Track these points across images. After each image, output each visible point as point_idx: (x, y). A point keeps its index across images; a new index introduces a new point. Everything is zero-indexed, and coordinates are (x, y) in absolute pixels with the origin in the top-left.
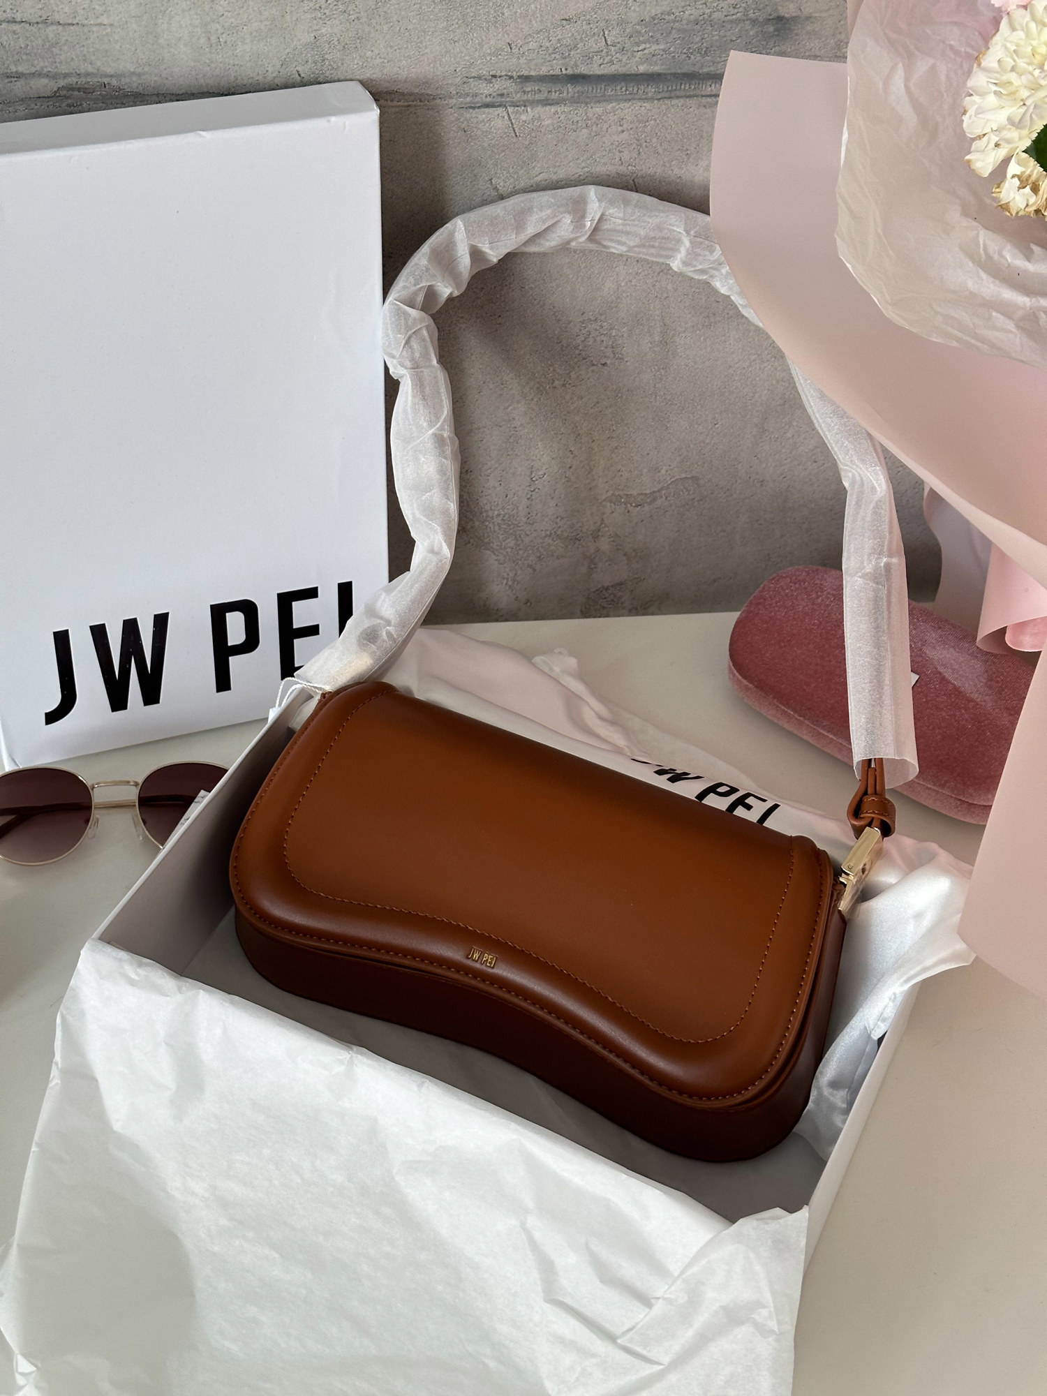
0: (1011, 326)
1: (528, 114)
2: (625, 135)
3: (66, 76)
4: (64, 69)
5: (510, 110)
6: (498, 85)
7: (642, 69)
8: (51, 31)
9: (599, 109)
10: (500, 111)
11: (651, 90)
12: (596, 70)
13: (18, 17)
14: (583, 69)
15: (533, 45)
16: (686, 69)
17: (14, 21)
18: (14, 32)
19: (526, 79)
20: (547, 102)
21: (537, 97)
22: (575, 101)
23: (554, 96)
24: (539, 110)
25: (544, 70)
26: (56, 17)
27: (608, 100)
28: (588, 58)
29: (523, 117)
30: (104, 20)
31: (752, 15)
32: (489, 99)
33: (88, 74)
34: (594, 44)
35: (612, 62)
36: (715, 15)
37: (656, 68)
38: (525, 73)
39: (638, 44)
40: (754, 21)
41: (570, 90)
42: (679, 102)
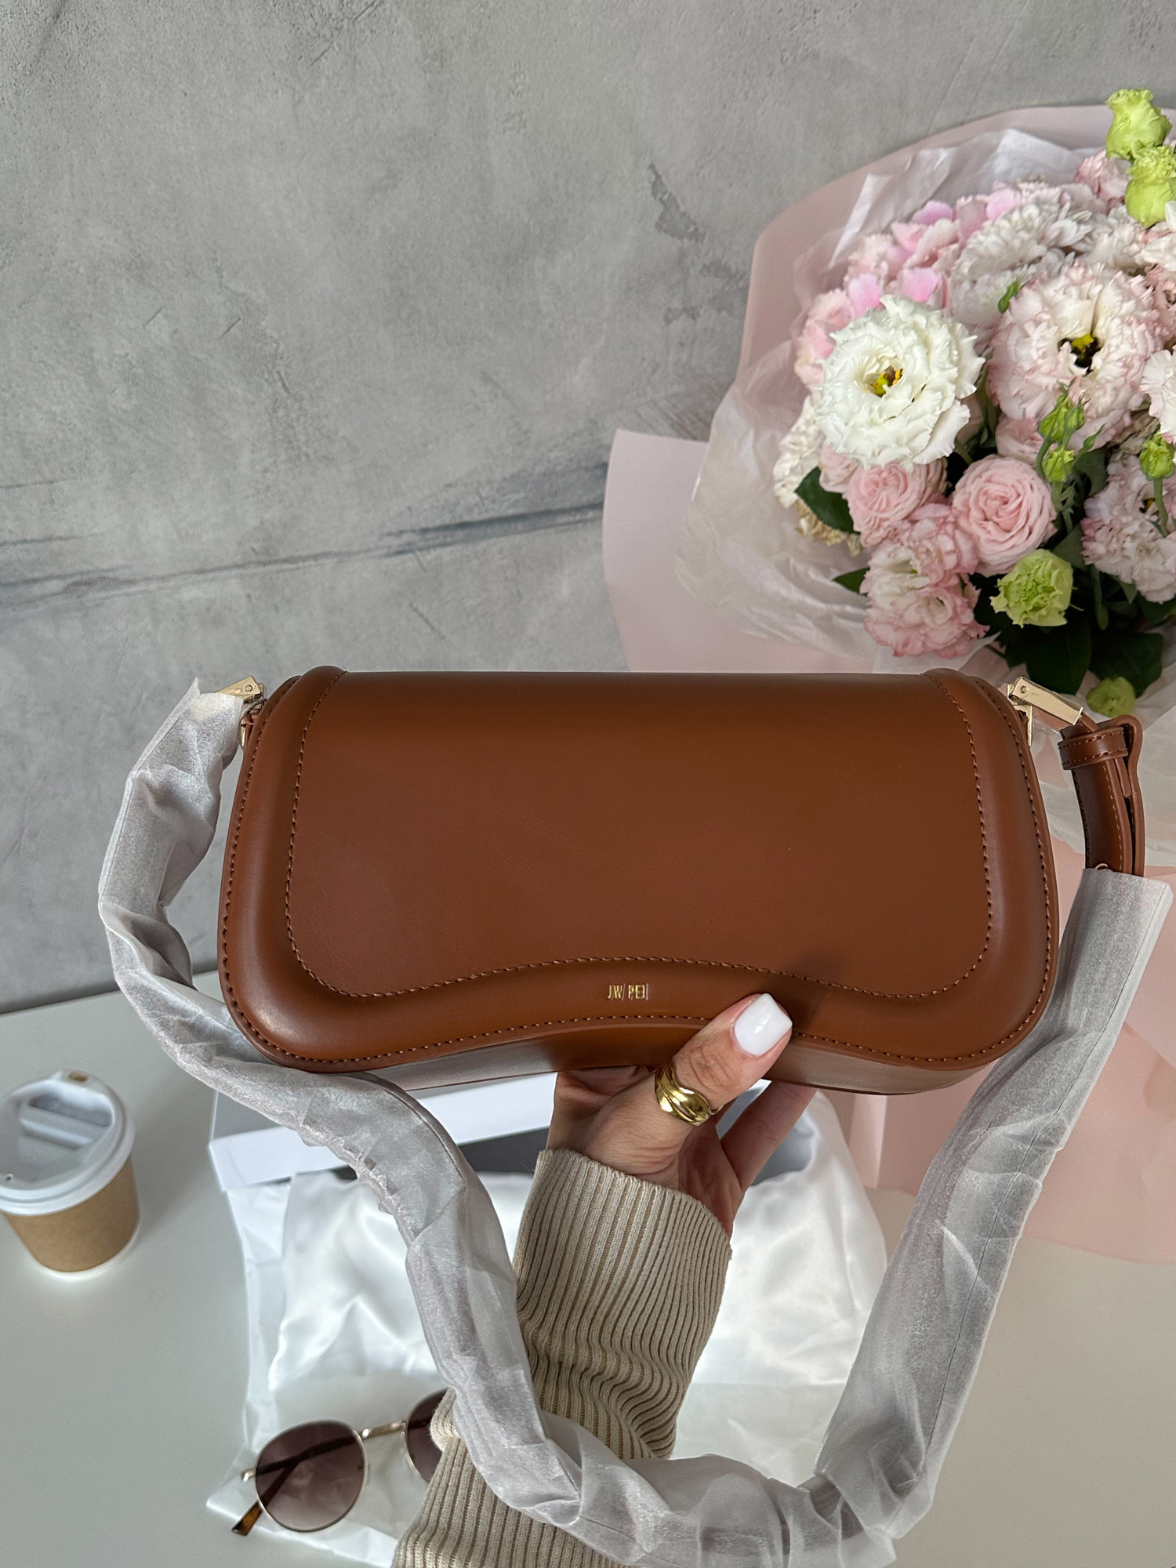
0: (810, 624)
1: (431, 556)
2: (505, 561)
3: (72, 575)
4: (70, 571)
5: (418, 553)
6: (406, 538)
7: (511, 512)
8: (55, 546)
9: (482, 545)
10: (410, 555)
11: (520, 526)
12: (476, 517)
13: (28, 538)
14: (466, 518)
15: (426, 506)
16: (542, 508)
17: (25, 541)
18: (27, 550)
19: (425, 531)
20: (444, 545)
21: (437, 542)
22: (465, 541)
23: (449, 540)
24: (439, 551)
25: (438, 523)
26: (59, 534)
27: (490, 537)
28: (469, 510)
29: (429, 557)
30: (95, 530)
31: (583, 464)
32: (400, 549)
33: (89, 572)
34: (472, 500)
35: (487, 511)
36: (559, 468)
37: (521, 510)
38: (424, 525)
39: (504, 495)
40: (586, 469)
41: (460, 534)
42: (542, 532)
